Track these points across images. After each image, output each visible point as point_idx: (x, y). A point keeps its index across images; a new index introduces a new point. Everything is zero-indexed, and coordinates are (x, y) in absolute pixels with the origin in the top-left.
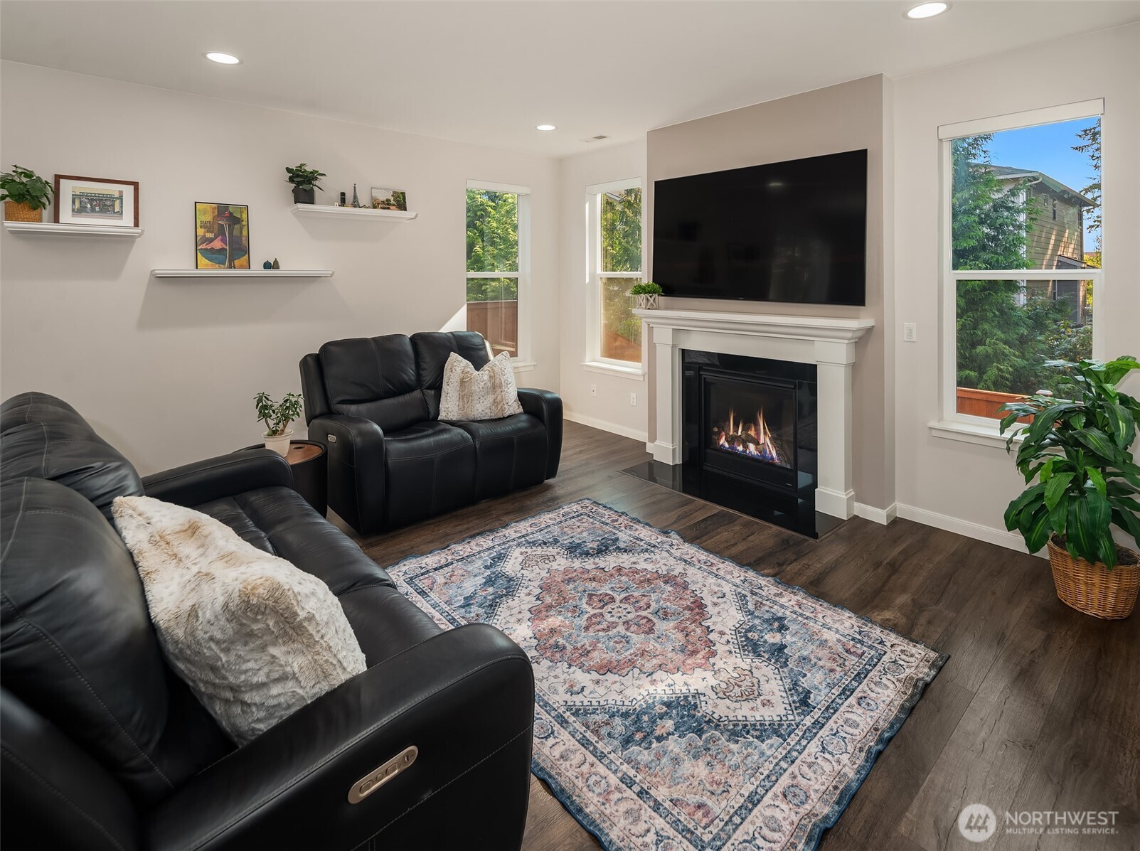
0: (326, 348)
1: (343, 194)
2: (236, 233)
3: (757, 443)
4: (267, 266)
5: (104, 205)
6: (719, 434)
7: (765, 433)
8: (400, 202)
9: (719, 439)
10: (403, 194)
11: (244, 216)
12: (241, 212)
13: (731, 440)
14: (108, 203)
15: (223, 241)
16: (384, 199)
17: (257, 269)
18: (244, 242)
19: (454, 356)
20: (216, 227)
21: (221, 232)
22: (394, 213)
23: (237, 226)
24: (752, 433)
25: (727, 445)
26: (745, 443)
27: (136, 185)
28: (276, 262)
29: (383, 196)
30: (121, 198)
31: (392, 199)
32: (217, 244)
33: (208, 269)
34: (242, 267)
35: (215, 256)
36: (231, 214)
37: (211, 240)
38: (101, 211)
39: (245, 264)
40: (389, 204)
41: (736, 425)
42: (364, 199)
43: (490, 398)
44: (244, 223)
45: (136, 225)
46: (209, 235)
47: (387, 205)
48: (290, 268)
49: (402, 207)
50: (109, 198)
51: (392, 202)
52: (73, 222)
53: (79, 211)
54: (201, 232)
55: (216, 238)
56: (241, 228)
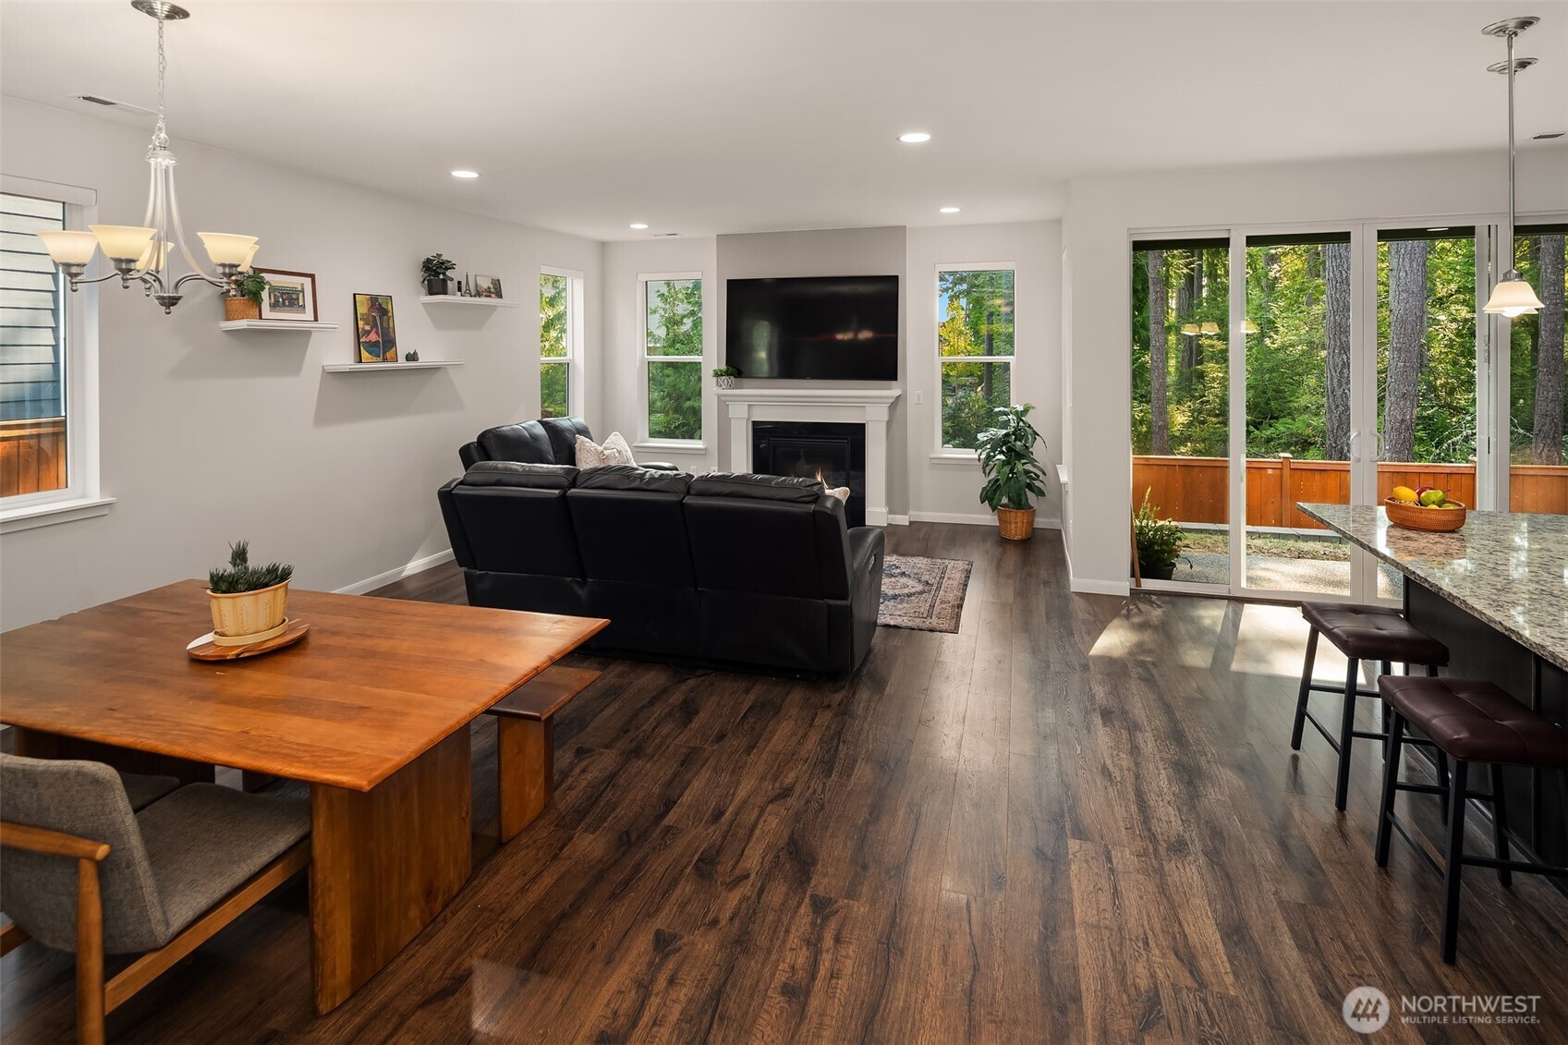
1: (459, 283)
4: (412, 357)
5: (288, 299)
8: (497, 289)
10: (498, 280)
12: (387, 303)
14: (294, 296)
15: (377, 333)
16: (486, 287)
17: (402, 363)
18: (392, 334)
19: (581, 438)
20: (371, 318)
21: (374, 325)
22: (493, 301)
23: (385, 318)
27: (312, 277)
28: (415, 353)
29: (485, 283)
30: (303, 291)
31: (491, 286)
32: (373, 337)
35: (372, 347)
36: (380, 305)
37: (368, 333)
38: (290, 306)
40: (490, 292)
42: (473, 289)
44: (390, 314)
45: (316, 319)
46: (367, 328)
47: (488, 293)
48: (425, 359)
49: (499, 295)
50: (295, 291)
51: (492, 290)
52: (272, 318)
53: (274, 306)
54: (361, 323)
55: (372, 329)
56: (388, 320)
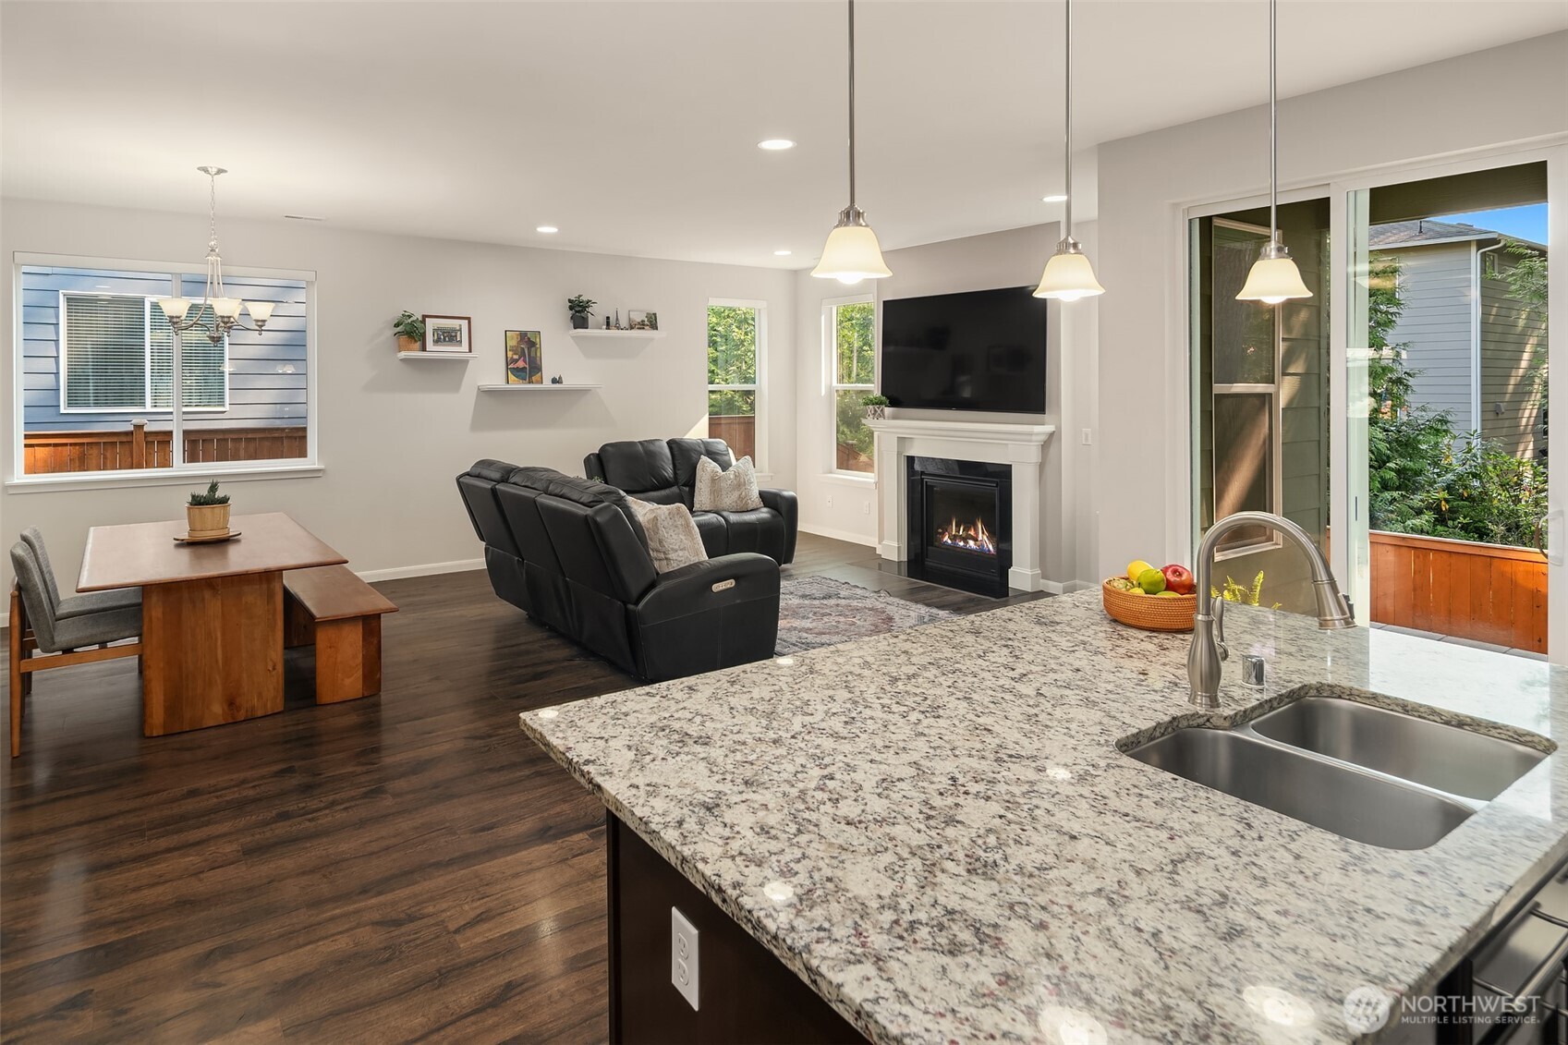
0: (603, 449)
1: (608, 318)
2: (532, 354)
3: (975, 540)
4: (554, 381)
5: (449, 336)
6: (943, 534)
7: (983, 533)
8: (652, 323)
9: (943, 538)
10: (655, 314)
11: (538, 340)
12: (536, 337)
13: (954, 538)
14: (453, 334)
15: (525, 361)
16: (639, 320)
17: (547, 384)
18: (539, 362)
19: (704, 458)
20: (519, 349)
21: (522, 354)
22: (648, 333)
23: (533, 349)
24: (972, 533)
25: (949, 542)
26: (965, 539)
27: (469, 319)
28: (560, 378)
29: (638, 317)
30: (460, 330)
31: (646, 320)
32: (521, 364)
33: (516, 384)
34: (537, 382)
35: (519, 373)
36: (529, 339)
37: (517, 361)
38: (449, 341)
39: (539, 379)
40: (643, 325)
41: (958, 526)
42: (624, 323)
43: (736, 494)
44: (538, 346)
45: (470, 351)
46: (516, 357)
47: (642, 326)
48: (568, 383)
49: (654, 326)
50: (455, 330)
51: (646, 323)
52: (434, 350)
53: (437, 342)
54: (510, 354)
55: (520, 358)
56: (536, 350)
